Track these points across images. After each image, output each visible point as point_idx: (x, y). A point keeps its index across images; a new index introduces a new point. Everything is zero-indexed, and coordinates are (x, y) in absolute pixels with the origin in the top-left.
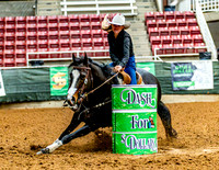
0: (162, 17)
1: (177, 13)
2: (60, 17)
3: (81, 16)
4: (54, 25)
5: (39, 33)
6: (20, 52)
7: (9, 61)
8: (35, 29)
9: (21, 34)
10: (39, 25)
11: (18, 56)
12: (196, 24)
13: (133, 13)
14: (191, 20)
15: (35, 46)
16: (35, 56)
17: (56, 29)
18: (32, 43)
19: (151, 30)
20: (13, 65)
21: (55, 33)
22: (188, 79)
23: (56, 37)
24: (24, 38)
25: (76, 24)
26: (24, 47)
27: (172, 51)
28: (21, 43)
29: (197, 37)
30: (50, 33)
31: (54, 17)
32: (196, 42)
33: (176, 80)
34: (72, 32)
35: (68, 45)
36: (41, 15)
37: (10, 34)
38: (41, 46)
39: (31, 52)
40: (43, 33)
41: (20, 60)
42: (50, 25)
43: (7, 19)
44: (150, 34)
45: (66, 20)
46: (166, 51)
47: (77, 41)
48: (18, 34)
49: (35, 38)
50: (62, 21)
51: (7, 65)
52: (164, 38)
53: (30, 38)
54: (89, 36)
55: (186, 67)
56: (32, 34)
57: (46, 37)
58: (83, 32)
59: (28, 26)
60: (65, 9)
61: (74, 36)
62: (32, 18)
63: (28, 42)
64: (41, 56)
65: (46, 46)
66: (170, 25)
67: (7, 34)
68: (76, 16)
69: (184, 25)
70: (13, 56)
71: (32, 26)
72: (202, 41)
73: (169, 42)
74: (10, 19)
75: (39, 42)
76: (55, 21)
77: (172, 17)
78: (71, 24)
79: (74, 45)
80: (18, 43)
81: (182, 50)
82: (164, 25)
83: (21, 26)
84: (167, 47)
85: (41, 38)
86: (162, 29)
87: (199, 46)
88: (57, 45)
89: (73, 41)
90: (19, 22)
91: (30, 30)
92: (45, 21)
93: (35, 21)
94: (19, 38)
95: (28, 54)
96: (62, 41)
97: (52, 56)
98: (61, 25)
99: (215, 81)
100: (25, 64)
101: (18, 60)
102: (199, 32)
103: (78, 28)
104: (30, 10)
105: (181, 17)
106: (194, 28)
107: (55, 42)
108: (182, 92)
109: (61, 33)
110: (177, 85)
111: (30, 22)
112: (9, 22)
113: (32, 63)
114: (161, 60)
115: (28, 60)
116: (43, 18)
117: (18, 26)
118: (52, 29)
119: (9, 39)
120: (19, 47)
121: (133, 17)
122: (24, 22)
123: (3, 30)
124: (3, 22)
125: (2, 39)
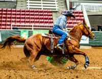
1: (75, 11)
2: (26, 10)
4: (24, 13)
5: (17, 16)
6: (9, 23)
7: (4, 27)
8: (15, 14)
10: (17, 13)
11: (8, 25)
12: (83, 16)
13: (57, 10)
14: (81, 15)
15: (15, 21)
16: (15, 26)
17: (24, 15)
18: (14, 20)
21: (24, 16)
23: (24, 18)
25: (33, 13)
26: (10, 21)
30: (22, 16)
31: (24, 10)
34: (31, 17)
35: (29, 22)
36: (18, 8)
37: (5, 16)
38: (18, 22)
39: (13, 24)
40: (19, 16)
42: (22, 13)
45: (29, 11)
46: (70, 27)
47: (33, 20)
48: (8, 16)
49: (15, 18)
50: (27, 11)
52: (69, 21)
53: (13, 18)
54: (38, 18)
56: (14, 16)
57: (20, 18)
58: (36, 17)
59: (13, 13)
60: (29, 7)
63: (12, 20)
64: (17, 26)
65: (20, 22)
67: (3, 16)
68: (33, 10)
69: (78, 16)
70: (5, 25)
71: (14, 13)
73: (71, 23)
74: (5, 9)
75: (17, 20)
76: (24, 11)
77: (73, 13)
78: (31, 13)
79: (31, 22)
84: (70, 25)
85: (18, 18)
88: (24, 22)
89: (31, 20)
90: (9, 11)
93: (15, 11)
94: (9, 18)
95: (12, 24)
96: (26, 20)
97: (22, 26)
98: (26, 13)
99: (89, 40)
100: (10, 29)
101: (7, 27)
103: (33, 15)
104: (14, 6)
105: (77, 13)
106: (82, 18)
107: (23, 20)
109: (26, 16)
111: (13, 11)
113: (13, 28)
115: (12, 27)
116: (19, 10)
117: (8, 13)
119: (4, 18)
120: (8, 21)
121: (57, 12)
122: (11, 11)
123: (2, 14)
124: (2, 11)
125: (1, 17)
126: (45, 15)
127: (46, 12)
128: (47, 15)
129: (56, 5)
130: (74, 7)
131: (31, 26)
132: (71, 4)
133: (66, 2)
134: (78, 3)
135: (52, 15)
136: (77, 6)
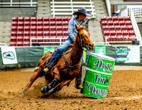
0: (111, 19)
1: (120, 17)
2: (50, 18)
3: (63, 18)
4: (47, 22)
5: (38, 27)
6: (27, 38)
7: (20, 43)
8: (36, 25)
9: (27, 27)
10: (38, 23)
11: (26, 40)
12: (131, 24)
13: (93, 17)
14: (127, 22)
15: (35, 35)
16: (36, 41)
17: (48, 25)
18: (34, 32)
19: (104, 27)
20: (22, 45)
21: (47, 27)
22: (125, 56)
23: (48, 30)
24: (29, 30)
25: (60, 22)
26: (29, 35)
27: (116, 39)
28: (27, 32)
29: (131, 32)
30: (45, 27)
31: (47, 18)
32: (130, 34)
33: (118, 56)
34: (58, 27)
35: (55, 35)
36: (39, 16)
37: (21, 27)
38: (39, 35)
39: (33, 38)
40: (40, 27)
41: (27, 43)
42: (44, 23)
43: (19, 18)
44: (103, 29)
45: (54, 20)
46: (113, 40)
47: (61, 32)
48: (25, 27)
49: (36, 30)
50: (52, 20)
52: (112, 32)
53: (32, 30)
55: (124, 49)
56: (34, 27)
57: (42, 30)
58: (64, 27)
59: (32, 23)
60: (54, 14)
61: (59, 30)
62: (34, 18)
63: (31, 32)
64: (39, 41)
65: (42, 35)
66: (115, 24)
67: (19, 27)
68: (60, 18)
69: (123, 24)
70: (22, 40)
71: (34, 23)
72: (134, 34)
73: (114, 34)
74: (21, 18)
75: (38, 32)
76: (48, 20)
77: (116, 20)
78: (57, 22)
79: (59, 35)
80: (25, 32)
81: (122, 39)
82: (112, 24)
83: (27, 23)
84: (113, 37)
85: (39, 30)
86: (110, 27)
87: (132, 37)
88: (49, 35)
89: (58, 32)
90: (27, 20)
91: (33, 25)
92: (42, 20)
93: (35, 20)
94: (26, 30)
95: (31, 39)
96: (51, 32)
97: (45, 41)
98: (51, 22)
99: (141, 58)
100: (29, 45)
101: (25, 43)
102: (132, 29)
103: (61, 25)
104: (33, 13)
105: (122, 20)
106: (129, 27)
107: (47, 32)
108: (122, 64)
109: (51, 27)
111: (33, 20)
112: (20, 20)
113: (33, 45)
114: (109, 45)
115: (31, 43)
116: (40, 18)
117: (26, 23)
118: (46, 25)
119: (20, 30)
120: (26, 35)
121: (93, 19)
122: (29, 20)
123: (17, 25)
124: (17, 20)
125: (16, 30)
129: (92, 10)
130: (118, 12)
131: (59, 41)
132: (113, 7)
133: (105, 5)
134: (123, 6)
136: (122, 10)
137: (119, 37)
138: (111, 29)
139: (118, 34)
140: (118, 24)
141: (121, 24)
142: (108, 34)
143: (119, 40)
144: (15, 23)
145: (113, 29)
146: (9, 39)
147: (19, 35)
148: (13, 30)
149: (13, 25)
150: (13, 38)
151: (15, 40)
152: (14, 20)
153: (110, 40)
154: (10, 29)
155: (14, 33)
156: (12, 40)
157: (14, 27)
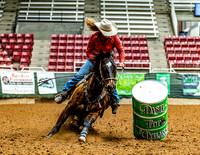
0: (178, 40)
1: (189, 37)
5: (84, 48)
6: (70, 61)
7: (61, 67)
8: (81, 45)
9: (70, 48)
10: (85, 42)
11: (68, 64)
13: (155, 36)
14: (199, 43)
15: (81, 57)
16: (80, 65)
18: (79, 54)
19: (168, 49)
20: (63, 70)
22: (195, 87)
24: (72, 51)
26: (72, 57)
27: (184, 65)
28: (70, 54)
33: (185, 87)
36: (86, 34)
37: (62, 48)
38: (85, 58)
39: (78, 61)
41: (69, 67)
43: (61, 36)
44: (168, 52)
46: (179, 65)
48: (68, 47)
49: (81, 51)
51: (59, 70)
52: (178, 55)
53: (77, 51)
55: (193, 78)
56: (79, 48)
59: (77, 42)
62: (79, 36)
63: (76, 54)
66: (183, 46)
67: (60, 48)
69: (194, 46)
70: (64, 64)
71: (79, 42)
73: (181, 59)
74: (63, 36)
75: (84, 54)
77: (184, 40)
80: (68, 54)
81: (191, 66)
82: (178, 46)
83: (71, 42)
84: (180, 62)
86: (177, 49)
90: (70, 39)
91: (78, 45)
93: (81, 39)
94: (69, 51)
95: (75, 63)
100: (72, 70)
101: (67, 67)
104: (78, 30)
105: (191, 40)
108: (190, 96)
110: (186, 91)
111: (78, 39)
112: (62, 39)
113: (77, 70)
114: (175, 72)
115: (75, 67)
116: (87, 36)
117: (69, 42)
119: (61, 51)
120: (69, 57)
121: (155, 39)
122: (74, 39)
123: (57, 44)
124: (57, 38)
125: (56, 51)
126: (134, 45)
127: (137, 39)
128: (138, 45)
129: (154, 27)
130: (187, 30)
132: (181, 24)
133: (171, 21)
134: (193, 23)
135: (146, 45)
136: (192, 28)
137: (188, 62)
138: (177, 52)
139: (186, 59)
140: (186, 46)
141: (191, 46)
142: (173, 59)
143: (187, 66)
144: (54, 41)
145: (180, 52)
146: (47, 62)
147: (60, 57)
148: (52, 50)
149: (53, 44)
150: (53, 60)
151: (55, 64)
152: (54, 38)
153: (175, 65)
154: (49, 49)
155: (53, 54)
156: (51, 64)
157: (54, 47)
